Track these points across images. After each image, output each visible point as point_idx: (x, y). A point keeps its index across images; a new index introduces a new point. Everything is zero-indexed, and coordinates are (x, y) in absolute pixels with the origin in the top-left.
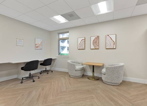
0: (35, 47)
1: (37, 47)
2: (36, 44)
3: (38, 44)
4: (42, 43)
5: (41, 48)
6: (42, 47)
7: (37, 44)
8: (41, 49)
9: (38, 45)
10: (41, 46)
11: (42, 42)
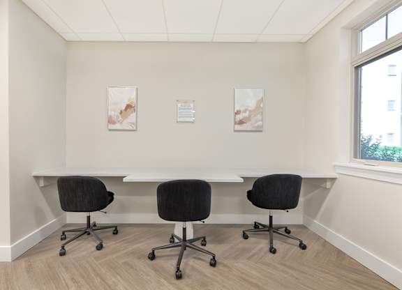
0: (235, 123)
1: (241, 122)
2: (238, 113)
3: (245, 111)
4: (262, 105)
5: (260, 123)
6: (262, 120)
7: (242, 109)
8: (258, 130)
9: (247, 114)
10: (259, 117)
11: (262, 100)
